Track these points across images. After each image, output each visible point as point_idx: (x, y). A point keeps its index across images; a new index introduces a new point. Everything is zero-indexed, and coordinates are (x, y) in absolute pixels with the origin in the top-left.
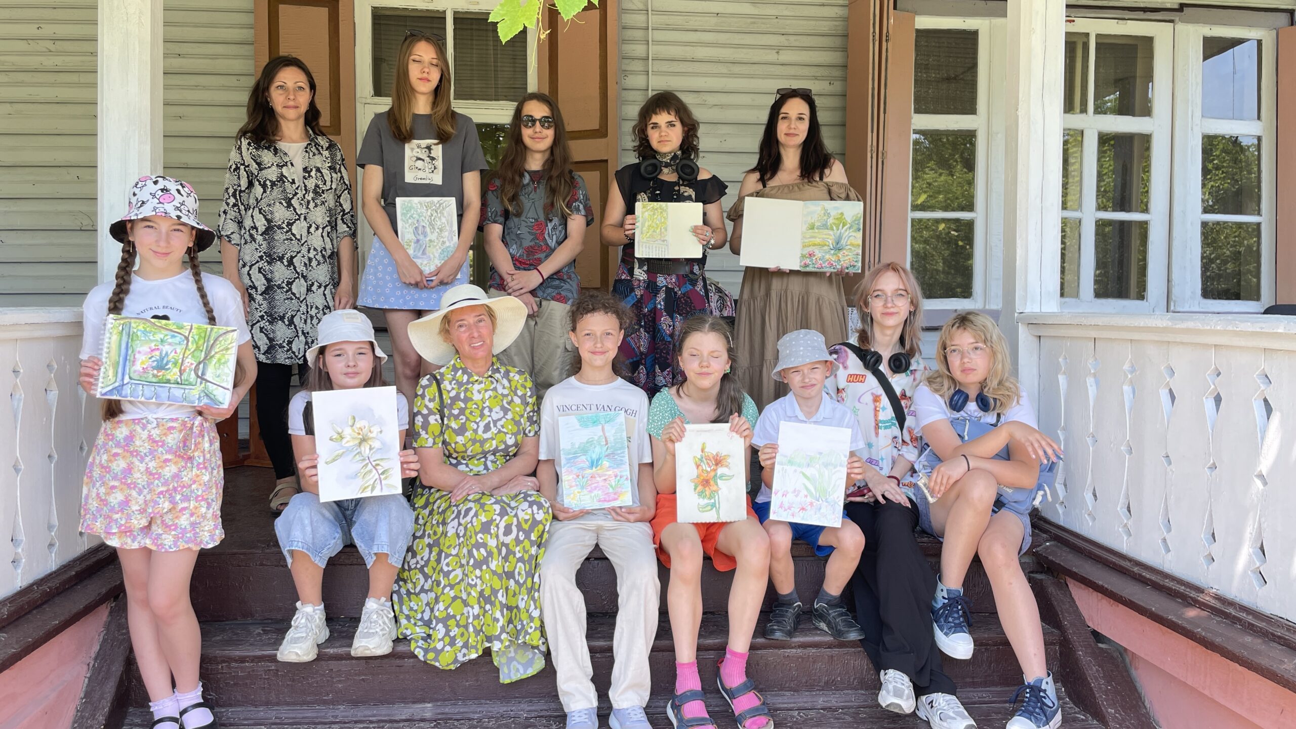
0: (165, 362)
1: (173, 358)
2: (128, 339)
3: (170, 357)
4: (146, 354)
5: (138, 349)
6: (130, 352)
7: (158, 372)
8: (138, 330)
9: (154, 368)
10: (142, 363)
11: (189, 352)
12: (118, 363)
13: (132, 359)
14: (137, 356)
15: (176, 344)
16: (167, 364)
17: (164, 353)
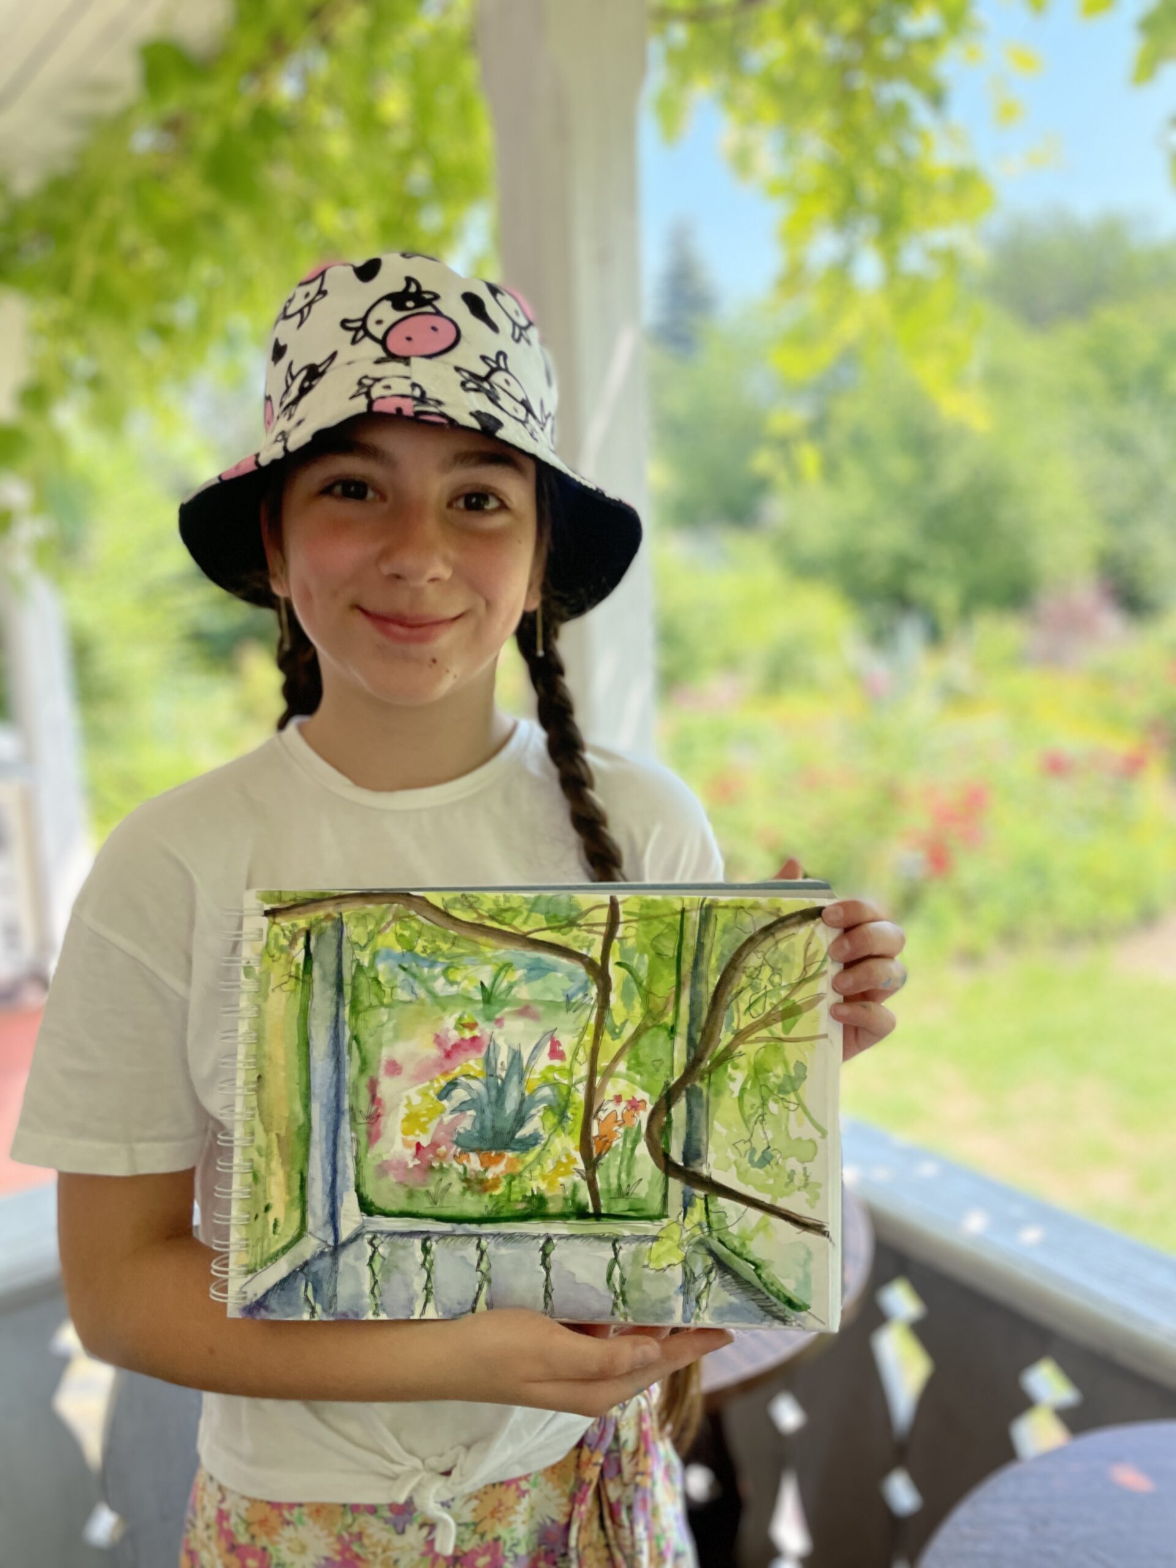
0: (511, 1105)
1: (547, 1083)
2: (338, 1005)
3: (534, 1077)
4: (423, 1073)
5: (385, 1054)
6: (351, 1071)
7: (486, 1165)
8: (375, 955)
9: (466, 1145)
10: (412, 1118)
11: (618, 1044)
12: (305, 1134)
13: (364, 1104)
14: (387, 1087)
15: (553, 1005)
16: (520, 1119)
17: (503, 1057)
